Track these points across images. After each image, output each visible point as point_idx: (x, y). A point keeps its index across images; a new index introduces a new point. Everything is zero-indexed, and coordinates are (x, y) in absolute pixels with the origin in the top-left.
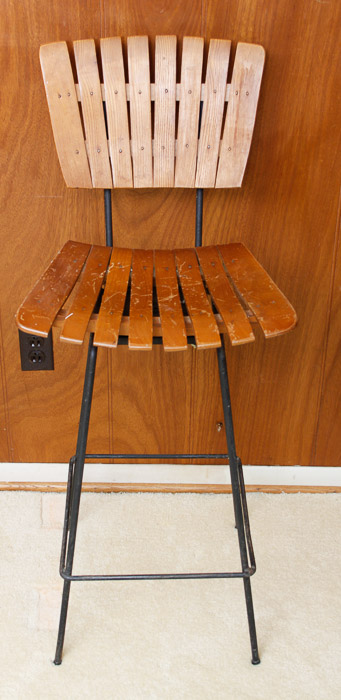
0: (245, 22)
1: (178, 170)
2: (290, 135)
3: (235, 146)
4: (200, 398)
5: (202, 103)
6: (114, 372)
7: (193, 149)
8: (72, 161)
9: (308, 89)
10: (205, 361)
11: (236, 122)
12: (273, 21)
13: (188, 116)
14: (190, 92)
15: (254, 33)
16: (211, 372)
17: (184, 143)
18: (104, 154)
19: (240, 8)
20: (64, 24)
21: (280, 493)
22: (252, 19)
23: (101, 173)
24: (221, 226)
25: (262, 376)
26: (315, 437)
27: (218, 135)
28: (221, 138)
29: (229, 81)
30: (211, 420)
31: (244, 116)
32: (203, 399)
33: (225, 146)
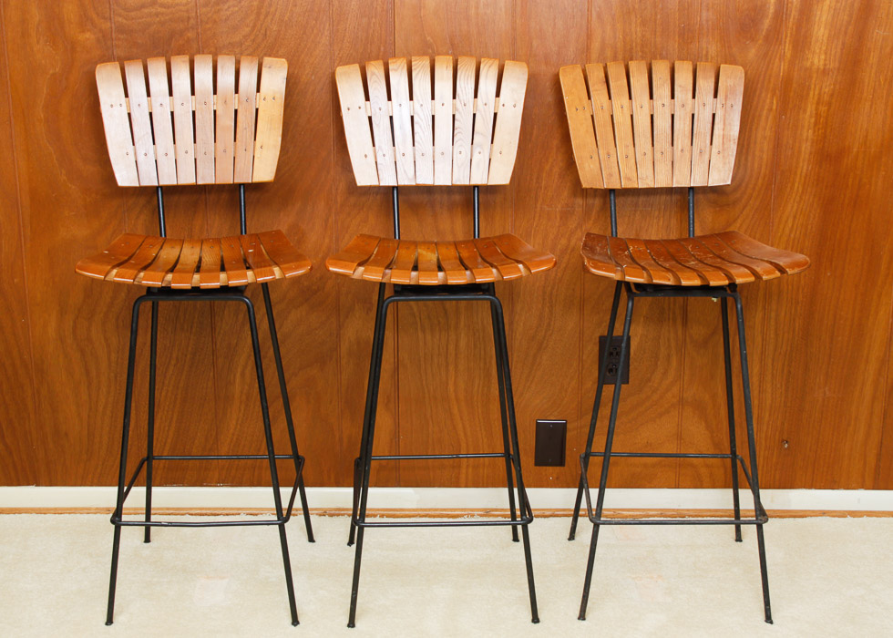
0: (818, 51)
1: (676, 172)
2: (855, 150)
3: (724, 150)
4: (767, 415)
5: (693, 115)
6: (685, 387)
7: (687, 154)
8: (587, 164)
9: (871, 108)
10: (773, 375)
11: (724, 130)
12: (842, 50)
13: (682, 126)
14: (683, 106)
15: (825, 60)
16: (778, 386)
17: (680, 149)
18: (613, 159)
19: (814, 38)
20: (664, 53)
21: (846, 517)
22: (824, 48)
23: (611, 175)
24: (792, 236)
25: (827, 388)
26: (879, 455)
27: (708, 142)
28: (711, 144)
29: (715, 96)
30: (777, 438)
31: (730, 124)
32: (770, 415)
33: (715, 150)
